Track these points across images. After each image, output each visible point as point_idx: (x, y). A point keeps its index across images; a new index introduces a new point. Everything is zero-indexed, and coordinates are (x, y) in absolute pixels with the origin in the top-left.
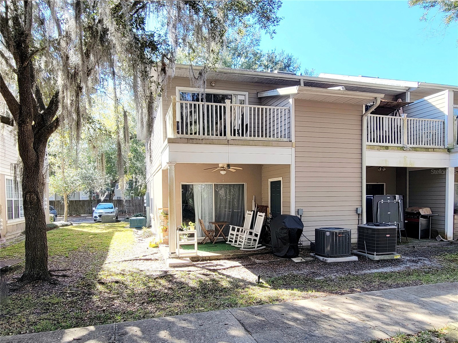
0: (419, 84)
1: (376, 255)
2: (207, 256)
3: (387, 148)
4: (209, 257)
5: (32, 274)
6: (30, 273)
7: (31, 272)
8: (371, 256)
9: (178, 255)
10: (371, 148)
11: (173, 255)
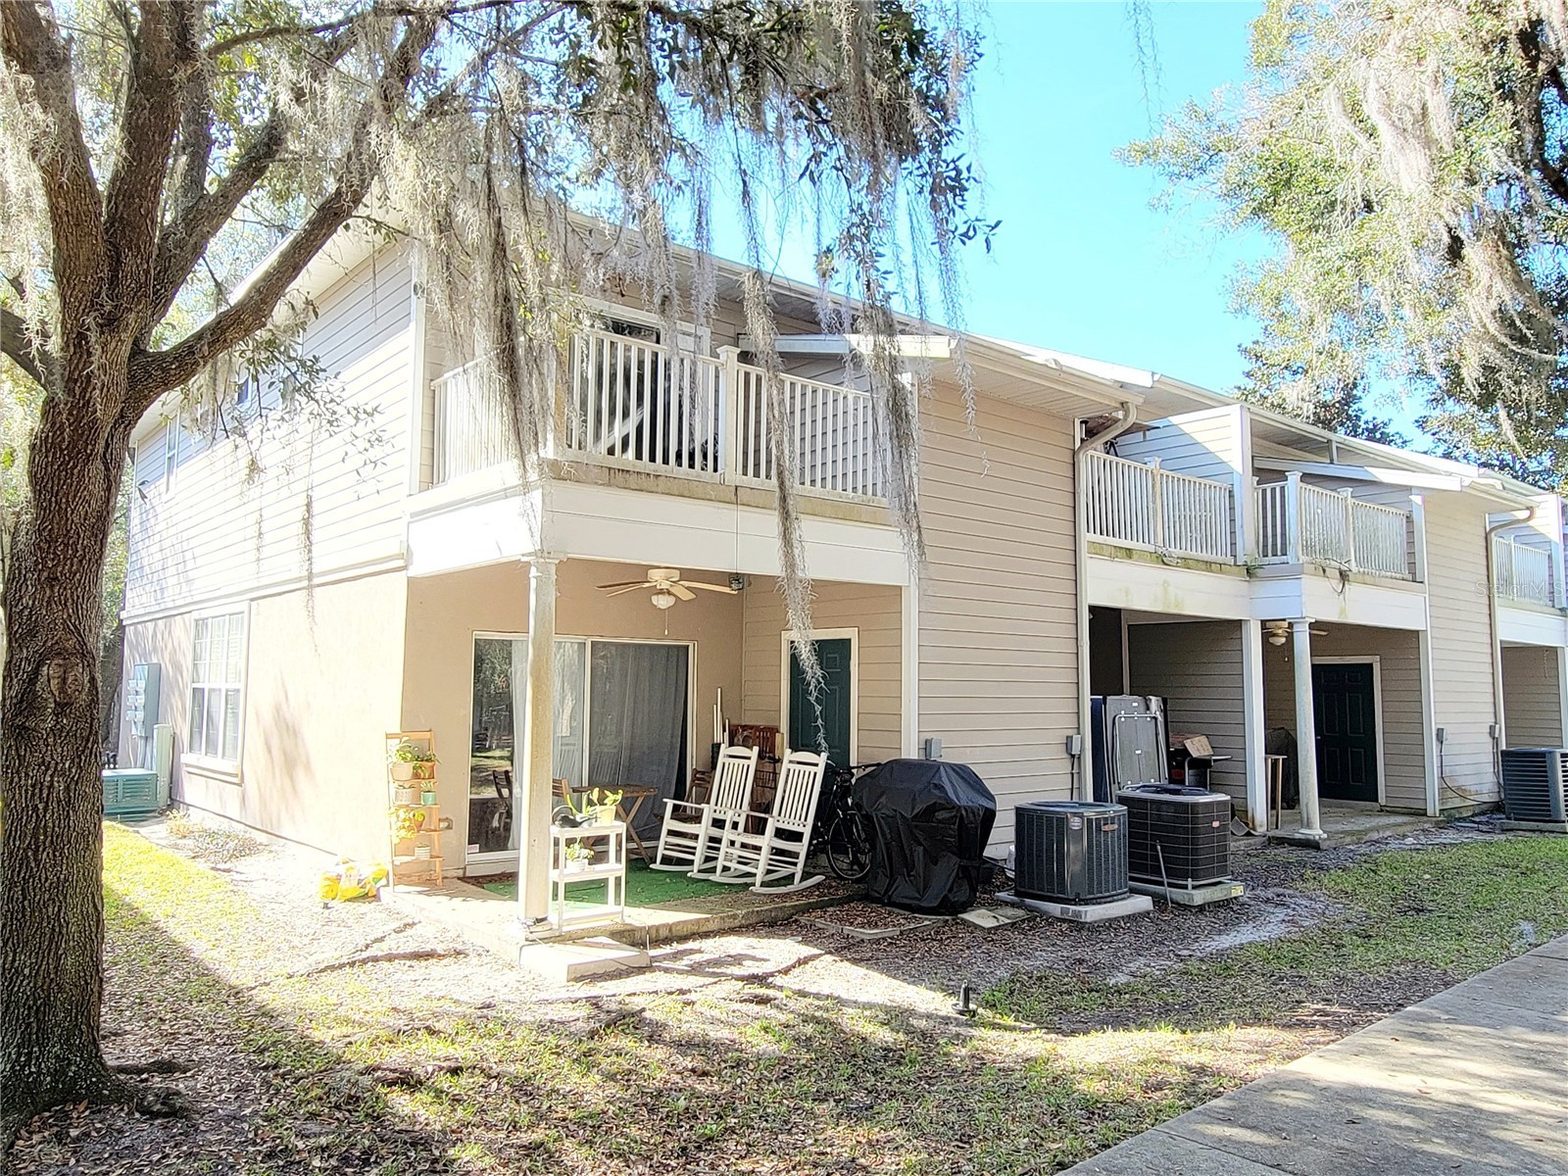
0: (1156, 377)
1: (1194, 887)
2: (664, 925)
3: (1129, 553)
4: (670, 927)
5: (31, 1073)
6: (22, 1068)
7: (28, 1063)
8: (1176, 894)
9: (555, 927)
10: (1097, 549)
11: (541, 931)
